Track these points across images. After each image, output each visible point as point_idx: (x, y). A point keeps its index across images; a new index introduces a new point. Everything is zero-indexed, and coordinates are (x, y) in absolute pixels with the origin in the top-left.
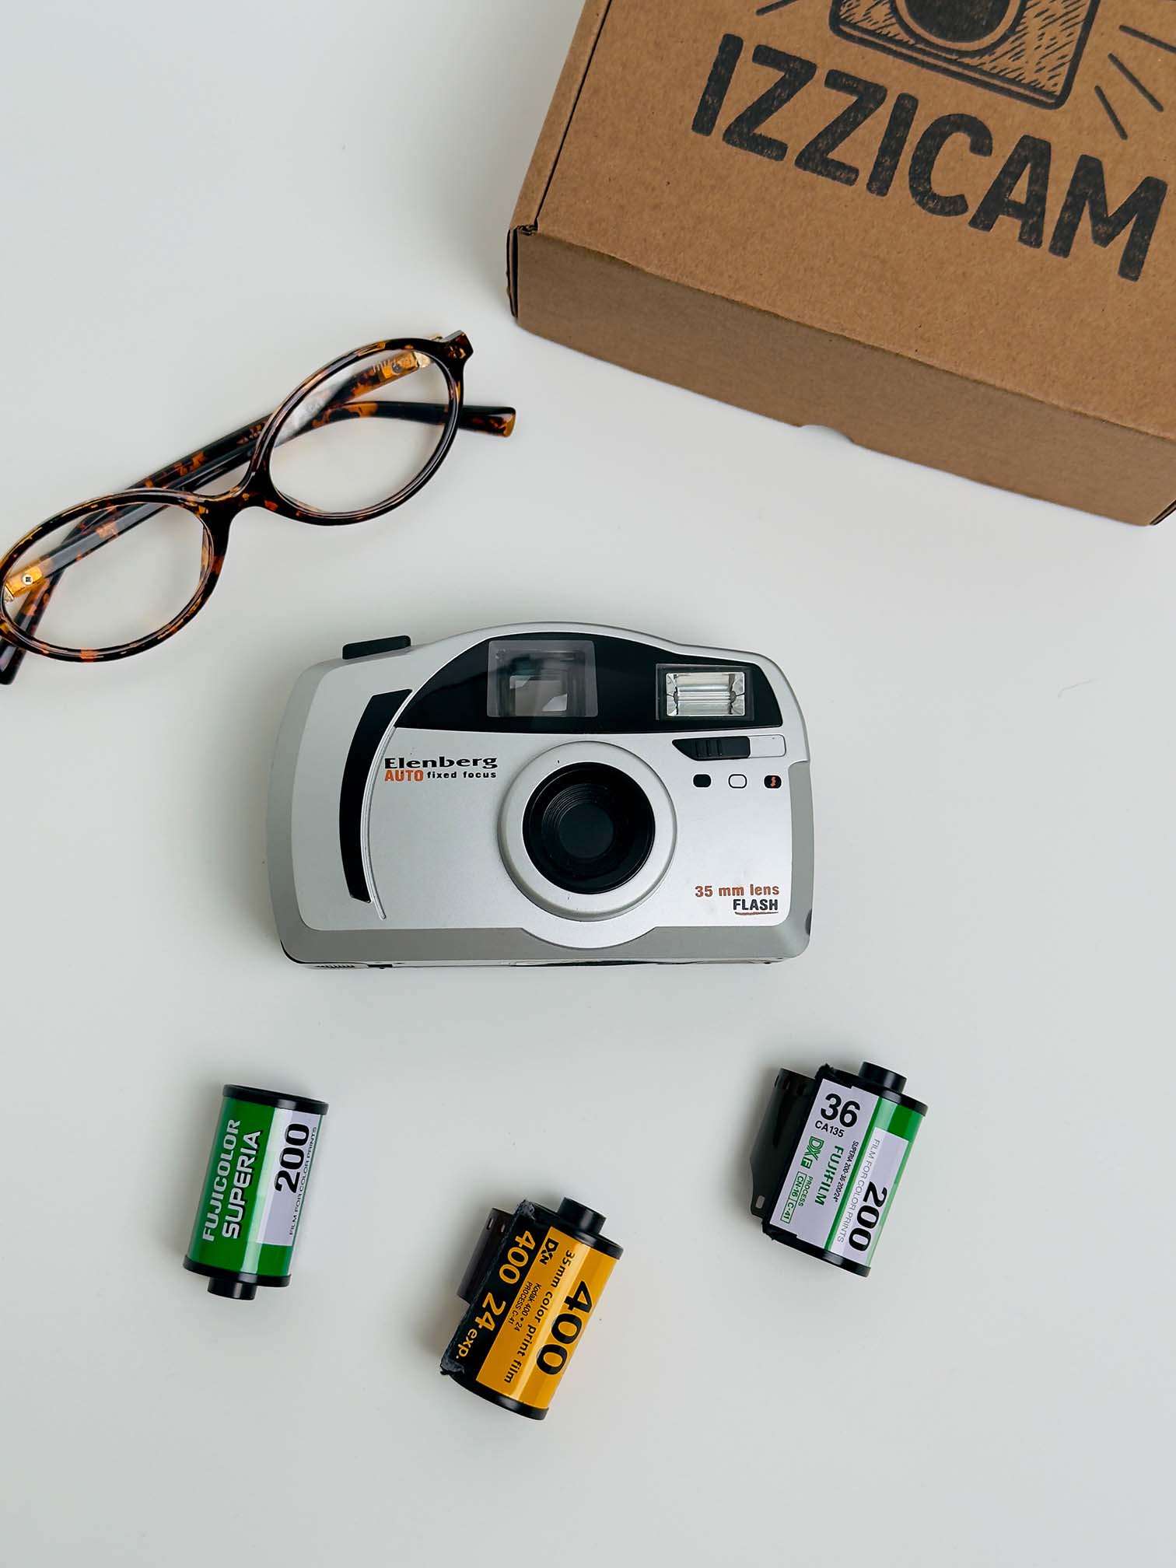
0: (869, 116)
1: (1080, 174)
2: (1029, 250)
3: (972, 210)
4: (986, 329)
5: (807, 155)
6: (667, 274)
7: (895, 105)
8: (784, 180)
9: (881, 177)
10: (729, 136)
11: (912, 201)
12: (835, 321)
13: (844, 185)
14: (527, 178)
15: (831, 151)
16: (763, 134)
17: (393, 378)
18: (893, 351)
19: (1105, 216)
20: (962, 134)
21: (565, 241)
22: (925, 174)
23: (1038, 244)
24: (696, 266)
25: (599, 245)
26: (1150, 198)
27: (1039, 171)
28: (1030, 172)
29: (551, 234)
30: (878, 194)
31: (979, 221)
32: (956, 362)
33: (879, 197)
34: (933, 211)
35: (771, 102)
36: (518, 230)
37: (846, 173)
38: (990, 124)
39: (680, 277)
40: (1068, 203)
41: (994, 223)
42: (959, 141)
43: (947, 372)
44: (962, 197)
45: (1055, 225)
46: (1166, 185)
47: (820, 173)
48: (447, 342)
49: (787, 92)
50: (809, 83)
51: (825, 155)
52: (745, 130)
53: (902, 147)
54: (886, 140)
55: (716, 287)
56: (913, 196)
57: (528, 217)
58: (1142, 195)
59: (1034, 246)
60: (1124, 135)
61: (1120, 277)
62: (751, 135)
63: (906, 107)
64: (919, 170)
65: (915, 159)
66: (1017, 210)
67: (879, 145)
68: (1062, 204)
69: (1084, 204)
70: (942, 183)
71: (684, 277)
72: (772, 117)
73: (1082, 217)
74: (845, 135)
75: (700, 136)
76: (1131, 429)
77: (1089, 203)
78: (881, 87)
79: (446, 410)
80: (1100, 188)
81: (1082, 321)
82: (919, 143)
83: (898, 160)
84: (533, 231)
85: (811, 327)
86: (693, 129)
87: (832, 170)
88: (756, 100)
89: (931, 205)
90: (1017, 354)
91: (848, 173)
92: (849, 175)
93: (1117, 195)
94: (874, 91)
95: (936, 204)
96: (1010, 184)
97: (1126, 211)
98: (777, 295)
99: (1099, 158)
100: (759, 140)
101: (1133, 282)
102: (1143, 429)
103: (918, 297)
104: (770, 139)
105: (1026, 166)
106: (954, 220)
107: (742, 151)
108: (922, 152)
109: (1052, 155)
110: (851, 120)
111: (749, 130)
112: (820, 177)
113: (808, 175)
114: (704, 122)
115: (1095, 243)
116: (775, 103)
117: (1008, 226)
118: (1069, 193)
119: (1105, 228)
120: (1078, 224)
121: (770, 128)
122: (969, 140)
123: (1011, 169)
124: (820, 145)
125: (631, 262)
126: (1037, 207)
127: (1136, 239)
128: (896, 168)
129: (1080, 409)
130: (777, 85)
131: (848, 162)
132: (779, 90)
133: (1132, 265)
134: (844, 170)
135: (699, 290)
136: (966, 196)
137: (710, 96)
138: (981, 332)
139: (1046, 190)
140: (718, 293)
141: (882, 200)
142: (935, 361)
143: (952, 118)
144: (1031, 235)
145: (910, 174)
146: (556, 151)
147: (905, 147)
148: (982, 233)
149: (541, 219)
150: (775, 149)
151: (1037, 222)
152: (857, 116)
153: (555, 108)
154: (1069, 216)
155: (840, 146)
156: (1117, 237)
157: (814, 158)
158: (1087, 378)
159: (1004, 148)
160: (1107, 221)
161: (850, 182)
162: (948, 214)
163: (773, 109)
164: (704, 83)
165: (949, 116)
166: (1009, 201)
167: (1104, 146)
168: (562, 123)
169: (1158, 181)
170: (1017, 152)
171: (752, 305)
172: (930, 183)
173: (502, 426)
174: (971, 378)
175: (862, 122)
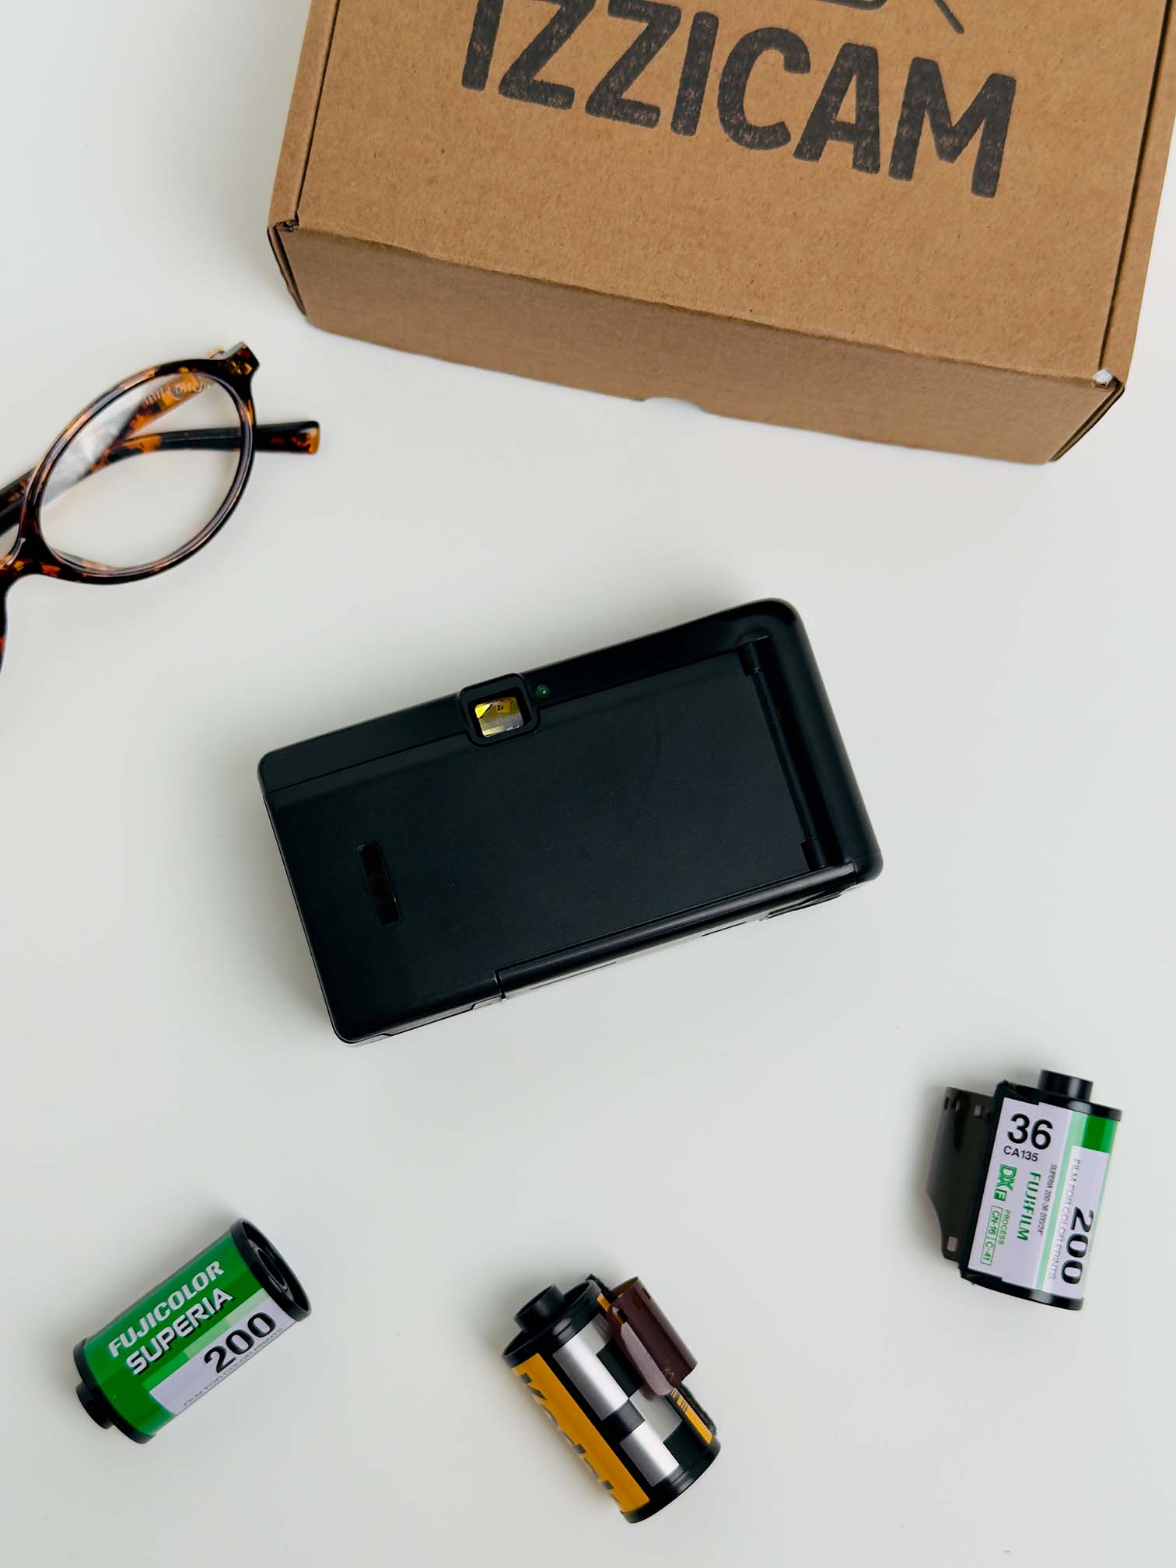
0: (664, 43)
1: (916, 79)
2: (866, 177)
3: (796, 139)
4: (828, 275)
5: (597, 98)
6: (454, 258)
7: (694, 28)
8: (575, 130)
9: (686, 113)
10: (505, 87)
11: (726, 136)
12: (655, 288)
13: (644, 128)
14: (280, 166)
15: (626, 89)
16: (544, 81)
17: (176, 404)
18: (725, 314)
19: (949, 125)
20: (773, 51)
21: (332, 233)
22: (736, 104)
23: (876, 169)
24: (488, 243)
25: (373, 234)
26: (998, 99)
27: (866, 82)
28: (857, 86)
29: (315, 228)
30: (685, 134)
31: (805, 150)
32: (797, 318)
33: (686, 137)
34: (750, 145)
35: (549, 42)
36: (277, 228)
37: (645, 114)
38: (805, 35)
39: (471, 259)
40: (905, 117)
41: (822, 150)
42: (771, 59)
43: (787, 331)
44: (782, 125)
45: (892, 144)
46: (1015, 81)
47: (616, 118)
48: (228, 359)
49: (566, 26)
50: (590, 14)
51: (618, 95)
52: (524, 78)
53: (706, 76)
54: (687, 69)
55: (513, 265)
56: (726, 131)
57: (287, 210)
58: (988, 97)
59: (871, 172)
60: (959, 28)
61: (973, 196)
62: (531, 82)
63: (705, 28)
64: (729, 100)
65: (723, 87)
66: (847, 132)
67: (679, 76)
68: (898, 119)
69: (923, 116)
70: (757, 111)
71: (475, 260)
72: (552, 59)
73: (923, 129)
74: (639, 69)
75: (472, 91)
76: (1006, 370)
77: (929, 115)
78: (675, 7)
79: (240, 434)
80: (940, 93)
81: (936, 252)
82: (725, 68)
83: (704, 91)
84: (295, 227)
85: (626, 299)
86: (463, 84)
87: (630, 111)
88: (531, 41)
89: (748, 138)
90: (867, 299)
91: (647, 115)
92: (650, 114)
93: (959, 100)
94: (666, 13)
95: (754, 138)
96: (835, 102)
97: (972, 117)
98: (584, 265)
99: (936, 59)
100: (541, 88)
101: (989, 199)
102: (1020, 368)
103: (746, 248)
104: (554, 85)
105: (850, 81)
106: (775, 153)
107: (523, 103)
108: (730, 77)
109: (881, 63)
110: (644, 50)
111: (528, 77)
112: (616, 122)
113: (602, 122)
114: (474, 75)
115: (941, 158)
116: (554, 42)
117: (838, 152)
118: (906, 104)
119: (951, 141)
120: (919, 138)
121: (551, 72)
122: (782, 57)
123: (835, 84)
124: (612, 84)
125: (411, 249)
126: (869, 126)
127: (987, 148)
128: (701, 102)
129: (946, 354)
130: (553, 21)
131: (646, 100)
132: (557, 27)
133: (986, 180)
134: (643, 110)
135: (494, 272)
136: (786, 123)
137: (477, 41)
138: (822, 280)
139: (878, 105)
140: (516, 271)
141: (690, 141)
142: (773, 320)
143: (759, 34)
144: (867, 160)
145: (719, 105)
146: (309, 130)
147: (710, 74)
148: (809, 164)
149: (302, 212)
150: (560, 95)
151: (872, 143)
152: (651, 46)
153: (301, 81)
154: (907, 133)
155: (634, 83)
156: (965, 150)
157: (607, 102)
158: (949, 317)
159: (823, 62)
160: (952, 132)
161: (651, 123)
162: (768, 147)
163: (552, 49)
164: (468, 29)
165: (757, 31)
166: (836, 122)
167: (939, 46)
168: (312, 96)
169: (1005, 77)
170: (839, 64)
171: (557, 281)
172: (744, 113)
173: (307, 443)
174: (816, 334)
175: (657, 52)
